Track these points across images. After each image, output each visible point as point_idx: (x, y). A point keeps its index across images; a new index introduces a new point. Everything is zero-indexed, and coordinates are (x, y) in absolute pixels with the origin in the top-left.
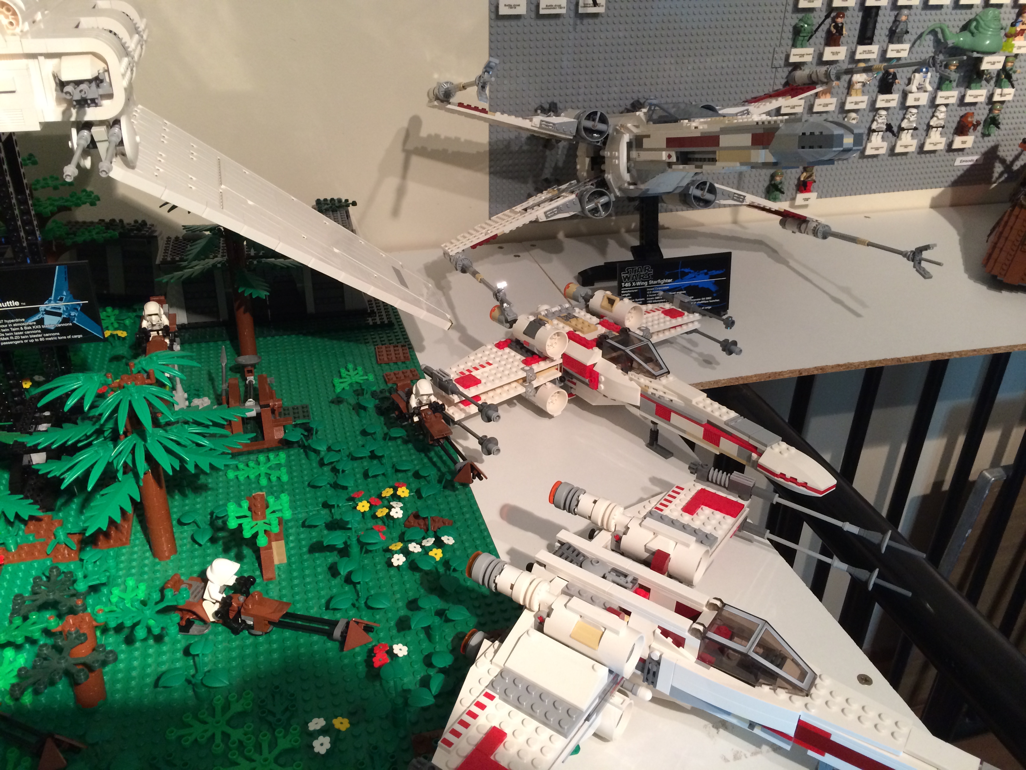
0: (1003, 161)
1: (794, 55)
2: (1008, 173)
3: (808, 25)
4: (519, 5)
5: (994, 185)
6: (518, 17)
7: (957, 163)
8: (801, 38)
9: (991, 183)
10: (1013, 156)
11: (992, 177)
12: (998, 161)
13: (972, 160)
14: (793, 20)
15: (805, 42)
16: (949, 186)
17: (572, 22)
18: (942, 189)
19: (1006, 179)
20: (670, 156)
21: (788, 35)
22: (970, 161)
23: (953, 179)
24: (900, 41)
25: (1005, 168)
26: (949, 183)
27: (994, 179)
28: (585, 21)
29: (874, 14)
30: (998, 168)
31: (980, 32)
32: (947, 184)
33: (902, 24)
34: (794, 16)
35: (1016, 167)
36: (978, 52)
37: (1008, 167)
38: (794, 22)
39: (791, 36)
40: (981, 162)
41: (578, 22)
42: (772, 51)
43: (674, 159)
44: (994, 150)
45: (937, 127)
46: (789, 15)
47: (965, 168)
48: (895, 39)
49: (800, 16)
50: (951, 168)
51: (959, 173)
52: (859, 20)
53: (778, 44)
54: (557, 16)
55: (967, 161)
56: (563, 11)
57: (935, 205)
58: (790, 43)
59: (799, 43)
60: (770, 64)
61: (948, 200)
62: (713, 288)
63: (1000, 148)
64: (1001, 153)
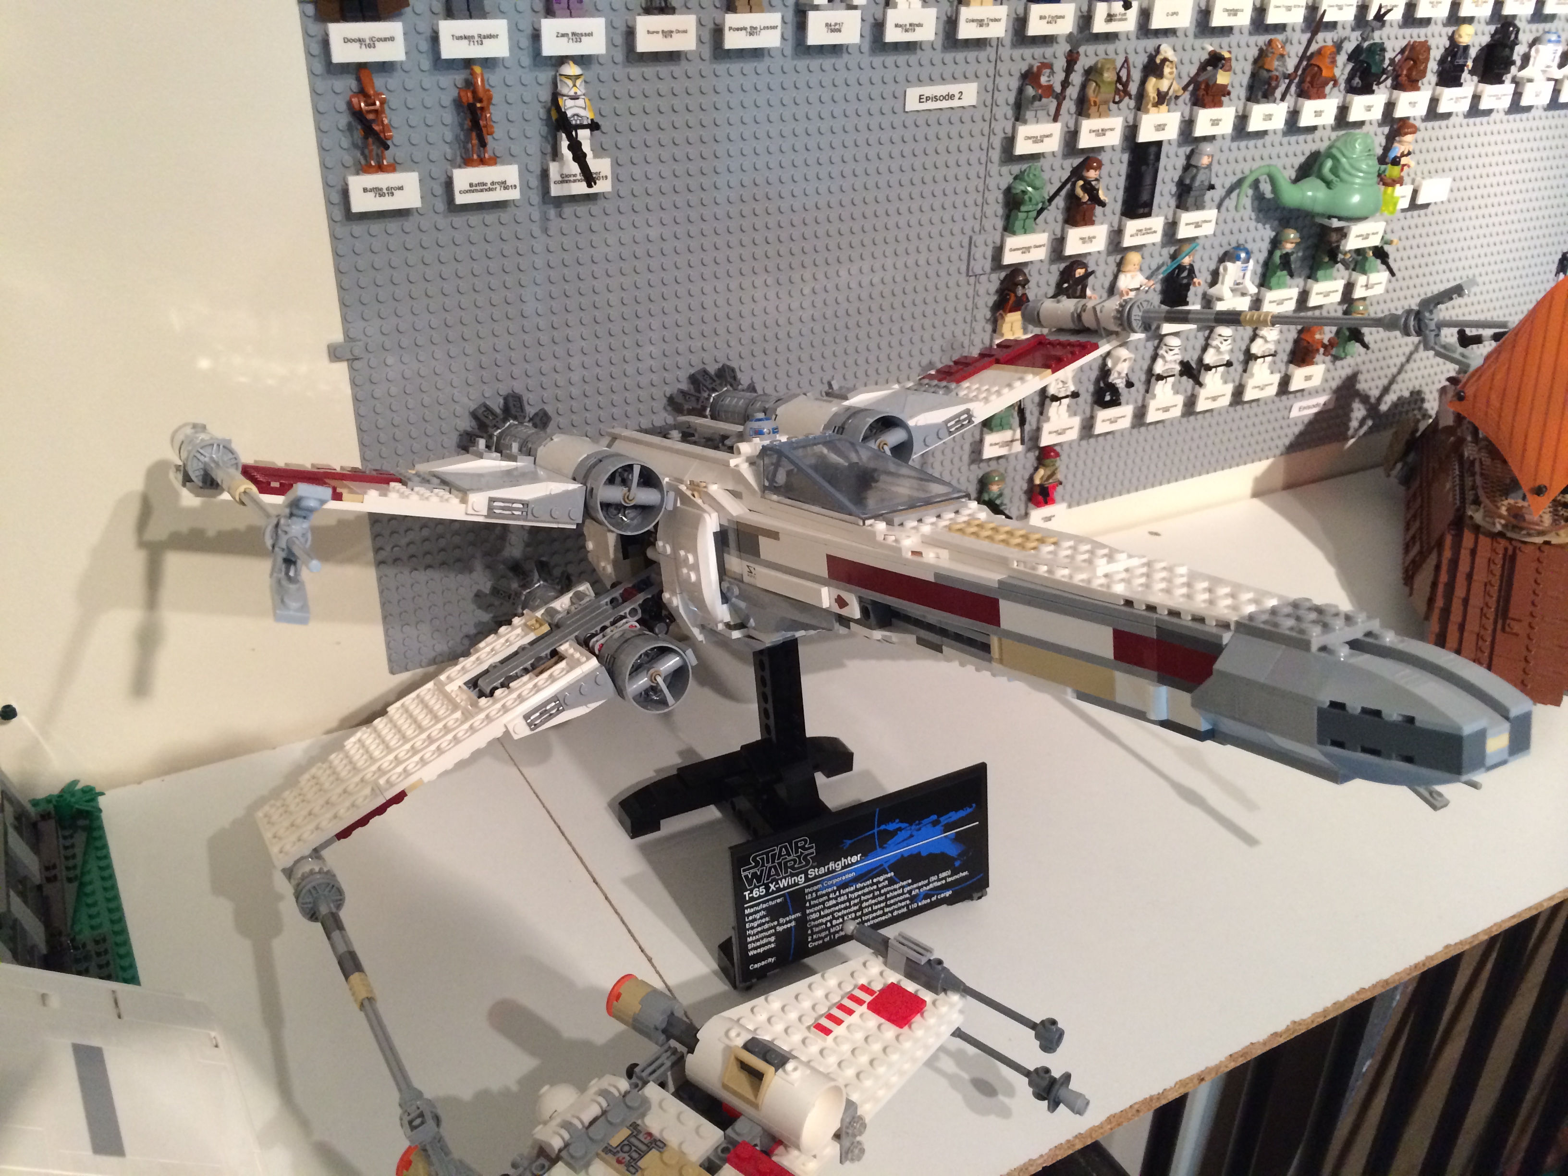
0: (1365, 399)
1: (1011, 250)
2: (1373, 419)
3: (1034, 188)
4: (401, 188)
5: (1352, 441)
6: (402, 214)
7: (1295, 413)
8: (1021, 215)
9: (1347, 439)
10: (1381, 387)
11: (1348, 429)
12: (1357, 400)
13: (1317, 405)
14: (1003, 177)
15: (1030, 222)
16: (1282, 454)
17: (536, 216)
18: (1270, 461)
19: (1370, 428)
20: (841, 602)
21: (996, 208)
22: (1314, 406)
23: (1287, 441)
24: (1199, 206)
25: (1368, 410)
26: (1282, 448)
27: (1350, 432)
28: (568, 210)
29: (1152, 157)
30: (1358, 411)
31: (1342, 180)
32: (1278, 452)
33: (1202, 171)
34: (1005, 170)
35: (1384, 407)
36: (1340, 219)
37: (1373, 409)
38: (1006, 181)
39: (1000, 211)
40: (1331, 406)
41: (552, 212)
42: (966, 243)
43: (854, 611)
44: (1351, 380)
45: (1263, 357)
46: (994, 168)
47: (1306, 421)
48: (1190, 201)
49: (1016, 169)
50: (1284, 423)
51: (1297, 430)
52: (1123, 169)
53: (977, 229)
54: (499, 205)
55: (1309, 407)
56: (514, 195)
57: (1260, 492)
58: (1000, 224)
59: (1018, 224)
60: (963, 269)
61: (1279, 479)
62: (953, 851)
63: (1361, 377)
64: (1361, 386)
